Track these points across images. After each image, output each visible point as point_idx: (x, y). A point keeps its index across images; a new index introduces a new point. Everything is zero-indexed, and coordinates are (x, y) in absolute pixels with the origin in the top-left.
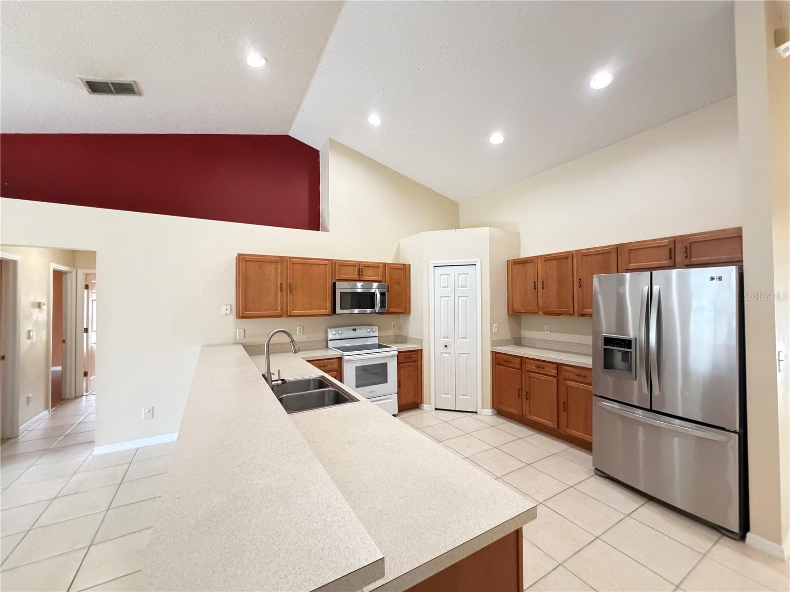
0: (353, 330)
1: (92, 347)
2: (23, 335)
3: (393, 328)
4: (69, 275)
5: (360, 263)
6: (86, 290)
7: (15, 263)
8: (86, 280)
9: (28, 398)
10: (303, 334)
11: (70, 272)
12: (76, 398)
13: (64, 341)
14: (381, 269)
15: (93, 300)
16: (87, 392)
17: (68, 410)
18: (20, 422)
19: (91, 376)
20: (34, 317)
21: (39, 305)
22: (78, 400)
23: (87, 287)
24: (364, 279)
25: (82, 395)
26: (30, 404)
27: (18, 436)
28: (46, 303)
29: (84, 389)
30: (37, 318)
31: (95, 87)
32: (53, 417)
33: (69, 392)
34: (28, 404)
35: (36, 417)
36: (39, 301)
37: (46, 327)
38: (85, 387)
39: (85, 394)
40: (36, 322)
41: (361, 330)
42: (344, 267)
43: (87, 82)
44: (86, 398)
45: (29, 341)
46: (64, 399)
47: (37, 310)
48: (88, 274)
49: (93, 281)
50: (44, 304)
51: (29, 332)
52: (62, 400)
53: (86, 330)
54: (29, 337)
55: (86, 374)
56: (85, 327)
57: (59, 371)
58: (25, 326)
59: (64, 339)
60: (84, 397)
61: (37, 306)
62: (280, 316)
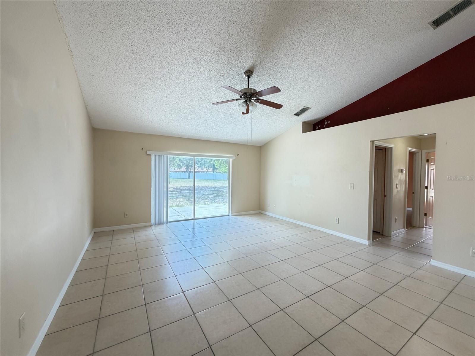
1: (430, 198)
2: (394, 186)
4: (417, 154)
6: (427, 163)
7: (391, 148)
8: (427, 157)
9: (396, 219)
11: (418, 152)
12: (419, 227)
13: (413, 193)
15: (431, 169)
16: (426, 226)
17: (415, 232)
18: (392, 230)
19: (429, 217)
20: (399, 177)
21: (402, 171)
22: (421, 229)
23: (428, 161)
25: (423, 227)
26: (396, 222)
27: (391, 237)
28: (405, 169)
29: (425, 224)
30: (401, 178)
31: (437, 23)
32: (407, 233)
33: (416, 222)
34: (395, 222)
35: (399, 231)
36: (401, 168)
37: (404, 183)
38: (425, 222)
39: (425, 227)
40: (400, 180)
44: (426, 229)
45: (397, 189)
46: (413, 226)
47: (401, 173)
48: (429, 153)
49: (432, 157)
50: (404, 170)
51: (397, 184)
52: (411, 226)
53: (427, 188)
54: (397, 188)
55: (426, 215)
56: (426, 185)
57: (410, 211)
58: (395, 182)
59: (413, 191)
60: (424, 228)
61: (401, 171)
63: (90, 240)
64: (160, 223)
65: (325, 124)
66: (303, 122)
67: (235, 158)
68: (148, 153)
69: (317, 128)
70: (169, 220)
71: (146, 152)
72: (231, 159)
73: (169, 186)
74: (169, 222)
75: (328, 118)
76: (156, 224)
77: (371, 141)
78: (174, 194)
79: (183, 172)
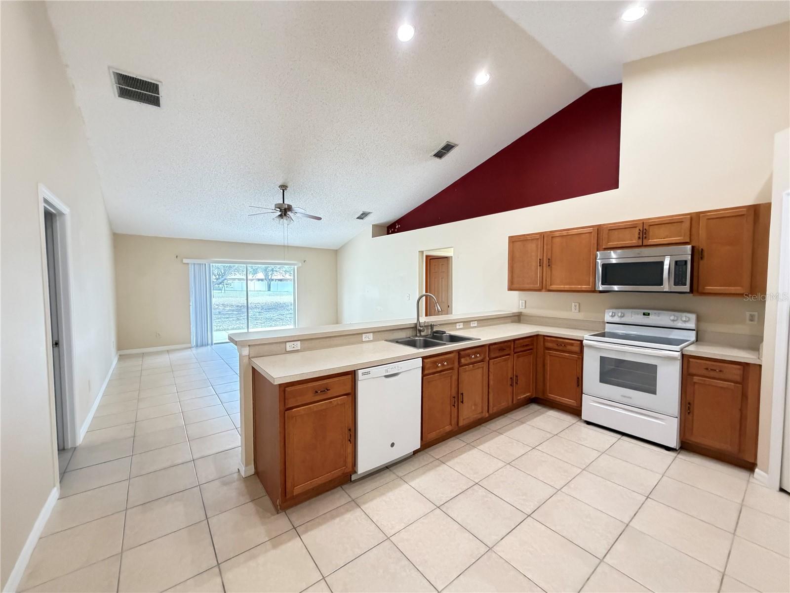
0: (644, 314)
3: (748, 322)
5: (643, 222)
10: (579, 311)
14: (687, 225)
24: (648, 244)
31: (439, 155)
41: (659, 316)
42: (616, 232)
43: (434, 155)
62: (540, 290)
63: (116, 361)
64: (202, 344)
65: (396, 228)
66: (373, 225)
67: (300, 265)
68: (185, 261)
69: (390, 232)
70: (214, 342)
71: (182, 260)
72: (296, 267)
73: (214, 300)
74: (215, 344)
75: (399, 221)
76: (197, 346)
77: (419, 251)
78: (235, 314)
79: (259, 280)
